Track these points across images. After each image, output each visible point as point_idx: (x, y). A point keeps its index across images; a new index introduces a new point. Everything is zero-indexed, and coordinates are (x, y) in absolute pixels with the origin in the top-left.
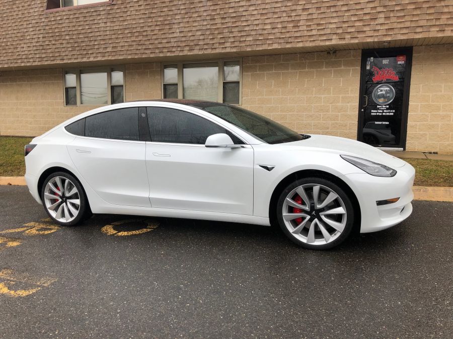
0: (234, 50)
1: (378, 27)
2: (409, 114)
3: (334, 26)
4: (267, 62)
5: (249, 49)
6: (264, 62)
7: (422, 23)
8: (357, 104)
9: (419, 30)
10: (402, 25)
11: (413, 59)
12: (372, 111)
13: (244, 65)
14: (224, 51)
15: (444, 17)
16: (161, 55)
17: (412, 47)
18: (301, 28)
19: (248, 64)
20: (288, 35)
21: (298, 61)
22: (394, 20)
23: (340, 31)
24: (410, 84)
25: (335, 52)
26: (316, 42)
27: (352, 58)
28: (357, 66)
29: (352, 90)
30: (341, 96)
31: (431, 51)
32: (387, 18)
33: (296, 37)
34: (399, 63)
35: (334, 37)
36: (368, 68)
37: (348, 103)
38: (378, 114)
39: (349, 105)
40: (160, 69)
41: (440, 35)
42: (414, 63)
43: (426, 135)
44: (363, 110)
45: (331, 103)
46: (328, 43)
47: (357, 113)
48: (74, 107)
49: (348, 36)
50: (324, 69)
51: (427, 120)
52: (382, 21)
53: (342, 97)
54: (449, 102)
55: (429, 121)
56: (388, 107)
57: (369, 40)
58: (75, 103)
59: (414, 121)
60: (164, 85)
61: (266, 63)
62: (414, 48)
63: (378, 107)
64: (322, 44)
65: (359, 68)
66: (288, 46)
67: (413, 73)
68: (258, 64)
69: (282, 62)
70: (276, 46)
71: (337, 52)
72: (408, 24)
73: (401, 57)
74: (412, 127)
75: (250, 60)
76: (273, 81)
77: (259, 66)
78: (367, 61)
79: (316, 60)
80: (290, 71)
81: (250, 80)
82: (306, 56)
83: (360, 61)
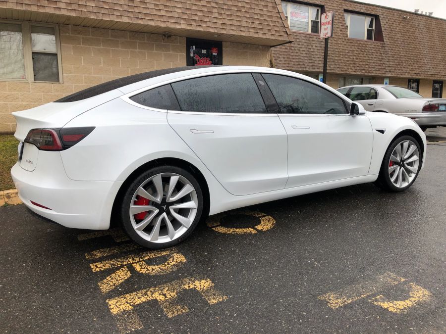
0: (73, 14)
1: (215, 21)
3: (179, 11)
4: (92, 36)
5: (93, 17)
6: (89, 35)
7: (244, 24)
9: (242, 29)
10: (231, 23)
11: (223, 52)
13: (61, 34)
14: (57, 12)
15: (256, 22)
17: (222, 42)
18: (149, 6)
19: (67, 34)
20: (136, 10)
21: (129, 40)
22: (225, 17)
23: (186, 17)
25: (170, 36)
26: (167, 23)
27: (179, 44)
32: (220, 14)
33: (146, 14)
34: (214, 54)
35: (182, 21)
36: (192, 55)
41: (256, 36)
42: (224, 55)
46: (178, 27)
49: (193, 23)
50: (154, 51)
52: (216, 15)
57: (211, 30)
64: (173, 26)
65: (185, 54)
66: (140, 22)
68: (81, 36)
69: (110, 38)
70: (125, 20)
71: (173, 38)
72: (235, 23)
73: (215, 49)
75: (70, 29)
76: (102, 58)
77: (83, 38)
78: (190, 49)
79: (146, 41)
80: (120, 48)
81: (72, 54)
82: (136, 36)
83: (185, 48)
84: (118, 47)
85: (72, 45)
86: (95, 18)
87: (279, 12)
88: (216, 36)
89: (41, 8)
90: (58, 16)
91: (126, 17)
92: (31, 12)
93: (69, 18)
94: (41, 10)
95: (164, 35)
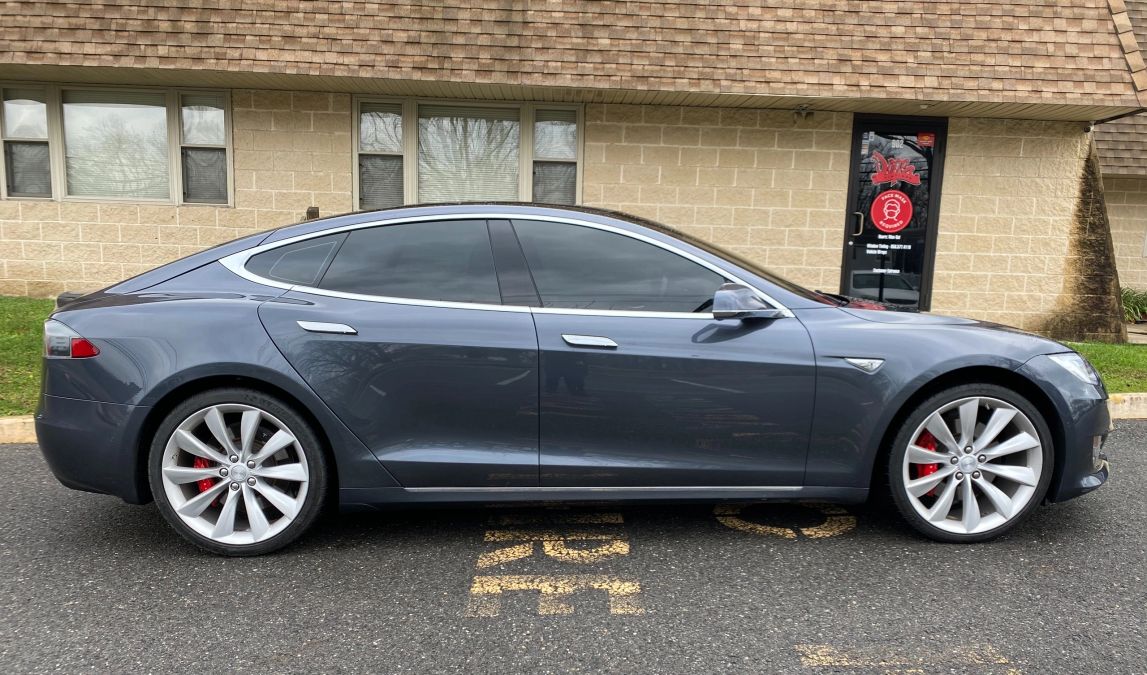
0: (604, 85)
1: (922, 72)
2: (937, 253)
4: (646, 122)
5: (641, 86)
6: (640, 121)
8: (841, 230)
9: (997, 85)
10: (964, 73)
11: (949, 143)
12: (869, 246)
13: (588, 123)
15: (1041, 64)
16: (394, 75)
17: (947, 118)
19: (599, 122)
20: (733, 63)
21: (720, 126)
22: (949, 59)
24: (940, 194)
25: (810, 114)
26: (799, 86)
27: (834, 130)
28: (844, 148)
29: (831, 200)
30: (809, 210)
31: (980, 129)
32: (936, 53)
33: (753, 71)
36: (865, 151)
37: (824, 226)
38: (879, 252)
39: (824, 230)
40: (348, 113)
41: (1035, 100)
42: (949, 151)
43: (966, 296)
44: (851, 243)
45: (790, 225)
47: (840, 248)
48: (42, 204)
49: (864, 82)
50: (776, 148)
51: (969, 267)
53: (811, 213)
54: (1006, 233)
55: (971, 268)
56: (898, 237)
58: (47, 191)
59: (947, 269)
60: (360, 155)
61: (643, 124)
62: (950, 119)
63: (880, 237)
65: (847, 153)
66: (738, 89)
67: (947, 172)
68: (624, 124)
69: (682, 125)
71: (818, 116)
73: (928, 135)
74: (942, 279)
75: (605, 112)
76: (660, 168)
77: (627, 128)
78: (862, 139)
79: (758, 127)
80: (700, 146)
81: (604, 161)
82: (737, 116)
83: (849, 137)
84: (695, 142)
85: (604, 144)
86: (645, 88)
87: (1117, 33)
88: (925, 107)
89: (549, 76)
90: (579, 91)
91: (708, 82)
92: (532, 88)
93: (600, 92)
94: (549, 82)
95: (799, 114)
